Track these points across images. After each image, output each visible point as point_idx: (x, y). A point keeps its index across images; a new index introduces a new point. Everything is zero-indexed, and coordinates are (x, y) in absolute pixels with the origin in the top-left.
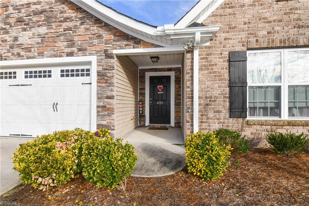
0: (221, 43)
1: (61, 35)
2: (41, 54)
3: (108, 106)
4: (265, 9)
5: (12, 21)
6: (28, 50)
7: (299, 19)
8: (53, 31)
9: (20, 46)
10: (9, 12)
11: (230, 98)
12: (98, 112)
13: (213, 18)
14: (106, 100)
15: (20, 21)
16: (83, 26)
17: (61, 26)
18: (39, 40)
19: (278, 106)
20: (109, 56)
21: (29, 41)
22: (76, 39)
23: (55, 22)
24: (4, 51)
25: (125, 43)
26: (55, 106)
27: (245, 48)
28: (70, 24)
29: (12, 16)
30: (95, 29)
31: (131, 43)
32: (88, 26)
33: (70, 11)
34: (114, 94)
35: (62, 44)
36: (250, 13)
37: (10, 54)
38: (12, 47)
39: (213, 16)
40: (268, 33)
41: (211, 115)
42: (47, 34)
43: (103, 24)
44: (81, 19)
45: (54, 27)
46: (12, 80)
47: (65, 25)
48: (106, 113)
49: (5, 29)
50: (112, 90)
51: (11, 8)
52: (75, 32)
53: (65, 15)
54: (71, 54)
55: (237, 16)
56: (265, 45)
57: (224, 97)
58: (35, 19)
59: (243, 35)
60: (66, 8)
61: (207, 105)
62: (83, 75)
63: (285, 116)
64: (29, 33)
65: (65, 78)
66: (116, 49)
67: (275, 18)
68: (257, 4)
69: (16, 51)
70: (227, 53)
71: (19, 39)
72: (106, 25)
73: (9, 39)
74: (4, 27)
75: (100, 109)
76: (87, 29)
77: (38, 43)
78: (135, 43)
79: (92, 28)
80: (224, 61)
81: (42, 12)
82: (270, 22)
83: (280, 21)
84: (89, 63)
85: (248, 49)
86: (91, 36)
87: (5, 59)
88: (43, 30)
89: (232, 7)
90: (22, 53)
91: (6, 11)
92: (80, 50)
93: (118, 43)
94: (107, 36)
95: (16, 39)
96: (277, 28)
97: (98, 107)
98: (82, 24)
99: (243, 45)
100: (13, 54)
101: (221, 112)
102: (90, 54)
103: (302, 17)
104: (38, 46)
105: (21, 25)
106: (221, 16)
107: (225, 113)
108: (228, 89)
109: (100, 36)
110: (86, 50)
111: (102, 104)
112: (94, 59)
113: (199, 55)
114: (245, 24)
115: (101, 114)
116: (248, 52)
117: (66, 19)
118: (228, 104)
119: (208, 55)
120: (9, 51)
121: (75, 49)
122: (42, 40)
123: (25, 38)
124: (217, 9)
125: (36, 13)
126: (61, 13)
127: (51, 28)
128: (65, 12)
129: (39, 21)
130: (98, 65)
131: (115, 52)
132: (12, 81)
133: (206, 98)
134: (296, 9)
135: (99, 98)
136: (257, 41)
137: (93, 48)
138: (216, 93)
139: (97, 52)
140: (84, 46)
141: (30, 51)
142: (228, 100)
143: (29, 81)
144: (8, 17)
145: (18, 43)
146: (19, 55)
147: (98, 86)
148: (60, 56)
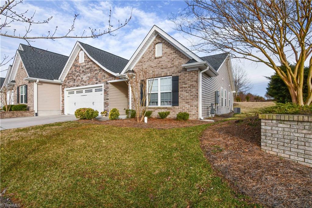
0: (138, 77)
1: (94, 76)
2: (89, 84)
3: (107, 103)
4: (151, 62)
5: (81, 72)
6: (85, 82)
7: (162, 66)
9: (83, 81)
11: (141, 98)
12: (104, 105)
13: (136, 67)
14: (107, 100)
15: (83, 71)
16: (100, 73)
18: (88, 79)
20: (107, 83)
22: (98, 77)
23: (93, 71)
25: (112, 78)
26: (93, 103)
27: (145, 78)
30: (103, 73)
31: (113, 78)
33: (97, 67)
34: (109, 98)
35: (94, 80)
36: (147, 64)
40: (153, 72)
42: (90, 76)
43: (105, 71)
44: (99, 70)
46: (82, 93)
47: (95, 72)
48: (106, 105)
50: (108, 97)
51: (81, 67)
52: (98, 75)
53: (95, 69)
54: (97, 83)
55: (143, 66)
56: (151, 77)
57: (139, 98)
58: (87, 71)
61: (134, 101)
63: (159, 105)
64: (85, 76)
65: (96, 92)
66: (109, 81)
68: (149, 60)
70: (140, 81)
71: (83, 78)
73: (80, 79)
74: (79, 74)
75: (105, 104)
80: (139, 84)
81: (89, 68)
82: (153, 67)
83: (156, 67)
84: (102, 86)
85: (147, 79)
86: (102, 76)
87: (79, 86)
88: (89, 75)
89: (142, 62)
90: (84, 84)
92: (99, 82)
93: (110, 78)
95: (82, 79)
96: (155, 70)
98: (100, 72)
101: (138, 104)
102: (102, 83)
103: (163, 65)
104: (88, 81)
106: (138, 66)
108: (140, 95)
109: (105, 76)
110: (101, 81)
111: (105, 102)
112: (103, 85)
114: (146, 69)
118: (140, 101)
120: (80, 83)
121: (98, 81)
123: (85, 78)
124: (137, 63)
125: (87, 68)
127: (91, 74)
130: (104, 87)
131: (109, 82)
132: (82, 94)
133: (134, 98)
134: (161, 61)
135: (104, 100)
136: (149, 75)
137: (103, 81)
138: (137, 96)
139: (104, 82)
141: (86, 83)
143: (86, 94)
144: (80, 70)
146: (83, 84)
147: (104, 95)
148: (94, 84)
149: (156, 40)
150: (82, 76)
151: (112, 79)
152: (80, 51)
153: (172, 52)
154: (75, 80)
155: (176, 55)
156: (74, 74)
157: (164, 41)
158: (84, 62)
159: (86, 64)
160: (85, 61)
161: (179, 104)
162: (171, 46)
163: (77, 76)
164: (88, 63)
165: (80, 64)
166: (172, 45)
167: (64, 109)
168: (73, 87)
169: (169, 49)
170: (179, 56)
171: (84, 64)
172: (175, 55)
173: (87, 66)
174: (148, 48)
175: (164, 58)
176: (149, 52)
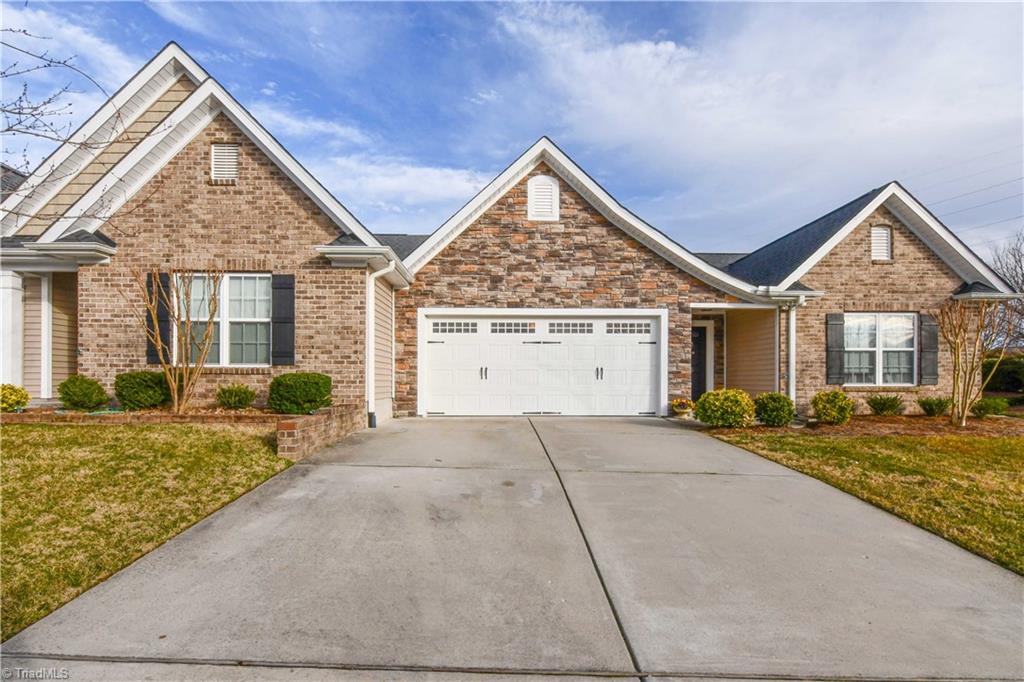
0: (817, 304)
1: (616, 280)
2: (588, 303)
3: (684, 372)
4: (861, 270)
5: (540, 254)
6: (567, 295)
7: (893, 284)
8: (605, 273)
9: (553, 289)
10: (535, 241)
11: (827, 363)
12: (670, 379)
13: (809, 276)
14: (680, 364)
15: (553, 255)
16: (648, 271)
17: (617, 267)
18: (584, 284)
19: (872, 372)
20: (683, 310)
21: (569, 285)
22: (639, 286)
23: (609, 261)
24: (527, 295)
25: (706, 295)
26: (599, 372)
27: (841, 311)
28: (630, 267)
29: (540, 246)
30: (665, 276)
31: (713, 295)
32: (656, 271)
33: (630, 249)
35: (618, 291)
36: (847, 274)
37: (537, 300)
38: (539, 290)
39: (809, 273)
40: (865, 296)
41: (807, 381)
42: (596, 276)
43: (677, 270)
44: (645, 261)
45: (607, 268)
46: (528, 334)
47: (624, 267)
48: (680, 380)
49: (530, 263)
51: (538, 235)
52: (638, 277)
53: (626, 254)
54: (633, 305)
55: (835, 276)
56: (862, 309)
57: (821, 362)
58: (578, 255)
59: (840, 297)
60: (625, 245)
61: (803, 370)
62: (640, 331)
63: (879, 382)
64: (569, 273)
65: (613, 335)
66: (693, 302)
67: (871, 281)
68: (854, 265)
69: (547, 295)
70: (824, 314)
71: (553, 279)
72: (681, 271)
73: (535, 279)
74: (528, 261)
75: (671, 376)
76: (656, 275)
77: (582, 288)
78: (717, 296)
79: (662, 274)
80: (821, 323)
81: (588, 247)
82: (866, 285)
83: (876, 284)
84: (657, 318)
85: (845, 311)
86: (660, 284)
87: (529, 307)
88: (590, 271)
89: (830, 266)
90: (558, 300)
91: (530, 238)
92: (644, 301)
93: (697, 295)
94: (681, 285)
95: (548, 279)
96: (873, 292)
97: (669, 373)
98: (647, 267)
99: (840, 307)
100: (542, 300)
101: (817, 378)
102: (659, 307)
103: (896, 283)
104: (582, 291)
105: (555, 261)
106: (818, 274)
107: (822, 379)
108: (824, 354)
109: (672, 286)
110: (654, 301)
111: (675, 369)
112: (664, 313)
113: (797, 315)
114: (842, 284)
115: (675, 381)
116: (846, 314)
117: (624, 260)
118: (824, 369)
119: (804, 315)
120: (534, 296)
121: (637, 299)
122: (588, 284)
123: (562, 278)
125: (579, 247)
126: (618, 250)
127: (603, 269)
128: (623, 250)
129: (584, 259)
130: (670, 321)
131: (692, 305)
132: (528, 337)
133: (803, 363)
134: (891, 273)
135: (670, 362)
136: (854, 304)
137: (664, 299)
138: (813, 357)
139: (668, 305)
140: (652, 296)
141: (571, 297)
142: (825, 365)
143: (556, 337)
144: (533, 247)
145: (550, 285)
146: (552, 303)
147: (669, 347)
148: (619, 307)
149: (874, 217)
150: (545, 269)
151: (708, 298)
152: (531, 175)
153: (920, 255)
154: (496, 281)
155: (930, 266)
156: (495, 259)
157: (897, 225)
158: (557, 219)
159: (571, 230)
160: (562, 217)
161: (939, 380)
162: (917, 242)
163: (511, 269)
164: (585, 228)
165: (532, 222)
166: (920, 240)
167: (413, 391)
168: (482, 305)
169: (912, 248)
170: (939, 270)
171: (561, 229)
172: (926, 266)
173: (578, 239)
174: (852, 232)
175: (898, 267)
176: (853, 242)
